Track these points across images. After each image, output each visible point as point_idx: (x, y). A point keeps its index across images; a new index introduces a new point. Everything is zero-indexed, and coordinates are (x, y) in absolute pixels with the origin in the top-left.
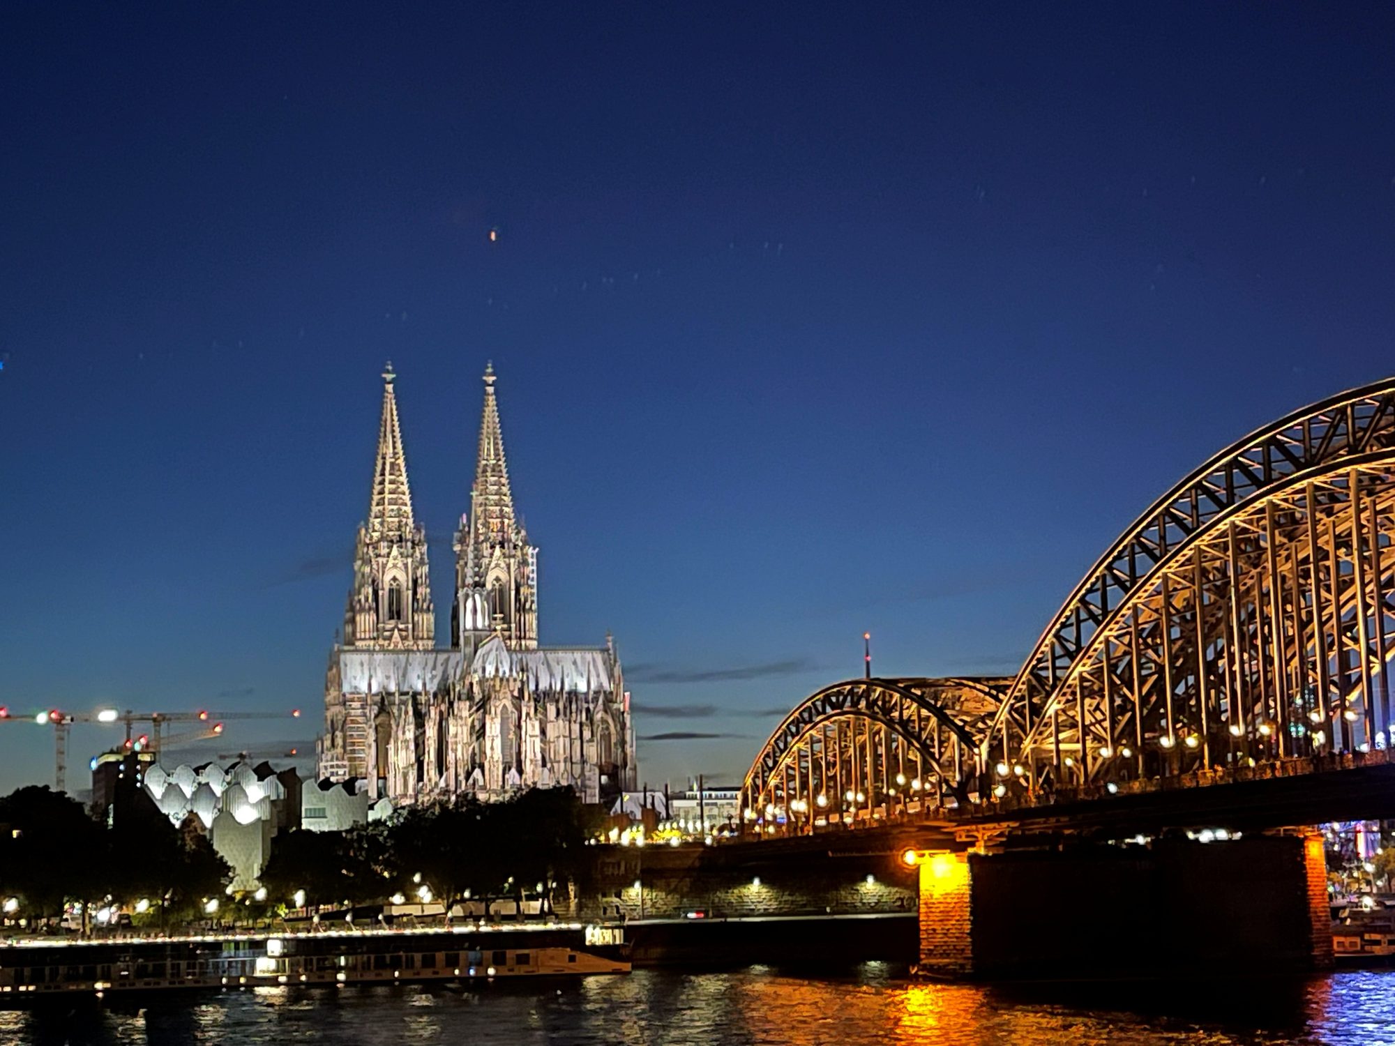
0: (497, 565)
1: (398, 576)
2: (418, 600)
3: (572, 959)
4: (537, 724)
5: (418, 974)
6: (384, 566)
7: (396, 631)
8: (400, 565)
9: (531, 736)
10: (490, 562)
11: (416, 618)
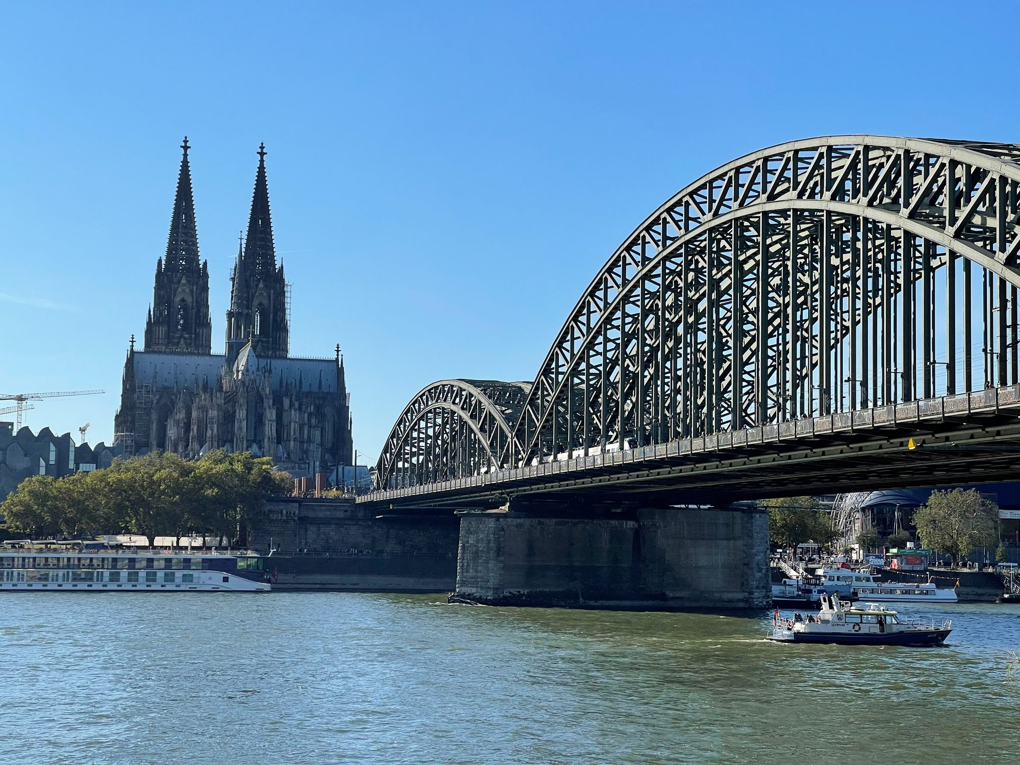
0: (261, 294)
1: (186, 298)
2: (200, 317)
3: (226, 580)
4: (274, 412)
5: (106, 586)
6: (176, 290)
7: (182, 340)
8: (187, 290)
9: (269, 420)
10: (256, 291)
11: (198, 330)
